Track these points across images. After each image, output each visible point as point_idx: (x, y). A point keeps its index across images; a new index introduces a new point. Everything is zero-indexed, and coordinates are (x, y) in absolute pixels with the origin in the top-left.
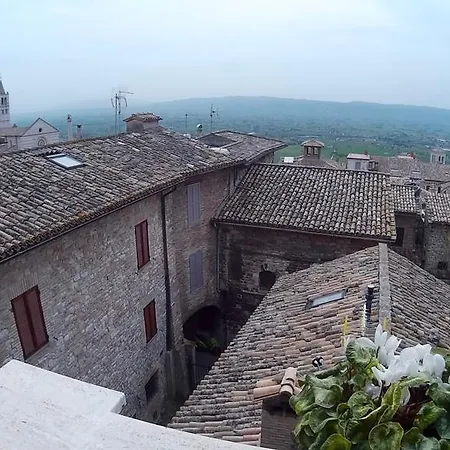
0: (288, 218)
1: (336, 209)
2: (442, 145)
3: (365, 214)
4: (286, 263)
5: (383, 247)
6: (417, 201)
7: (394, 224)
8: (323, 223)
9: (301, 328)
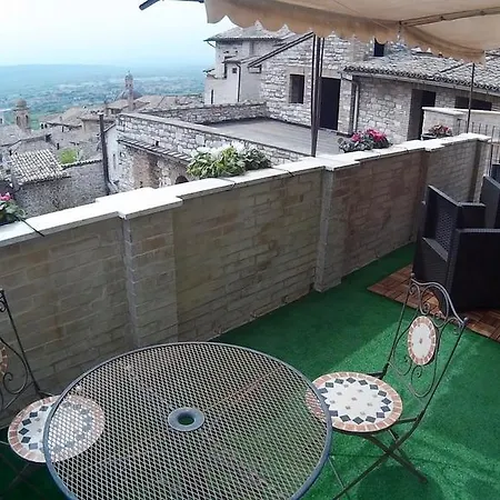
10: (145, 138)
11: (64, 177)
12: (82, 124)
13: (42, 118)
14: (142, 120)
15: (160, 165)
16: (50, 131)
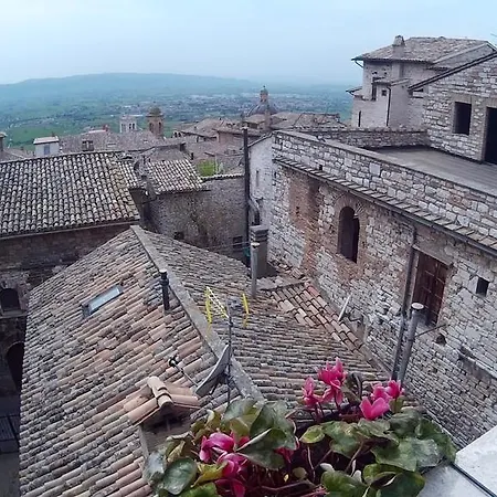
0: (16, 222)
1: (66, 201)
2: (129, 112)
3: (98, 199)
4: (25, 275)
5: (136, 228)
6: (137, 174)
7: (132, 202)
8: (56, 220)
9: (95, 337)
10: (307, 159)
11: (204, 190)
12: (217, 135)
13: (175, 126)
14: (303, 140)
15: (323, 191)
16: (184, 140)
